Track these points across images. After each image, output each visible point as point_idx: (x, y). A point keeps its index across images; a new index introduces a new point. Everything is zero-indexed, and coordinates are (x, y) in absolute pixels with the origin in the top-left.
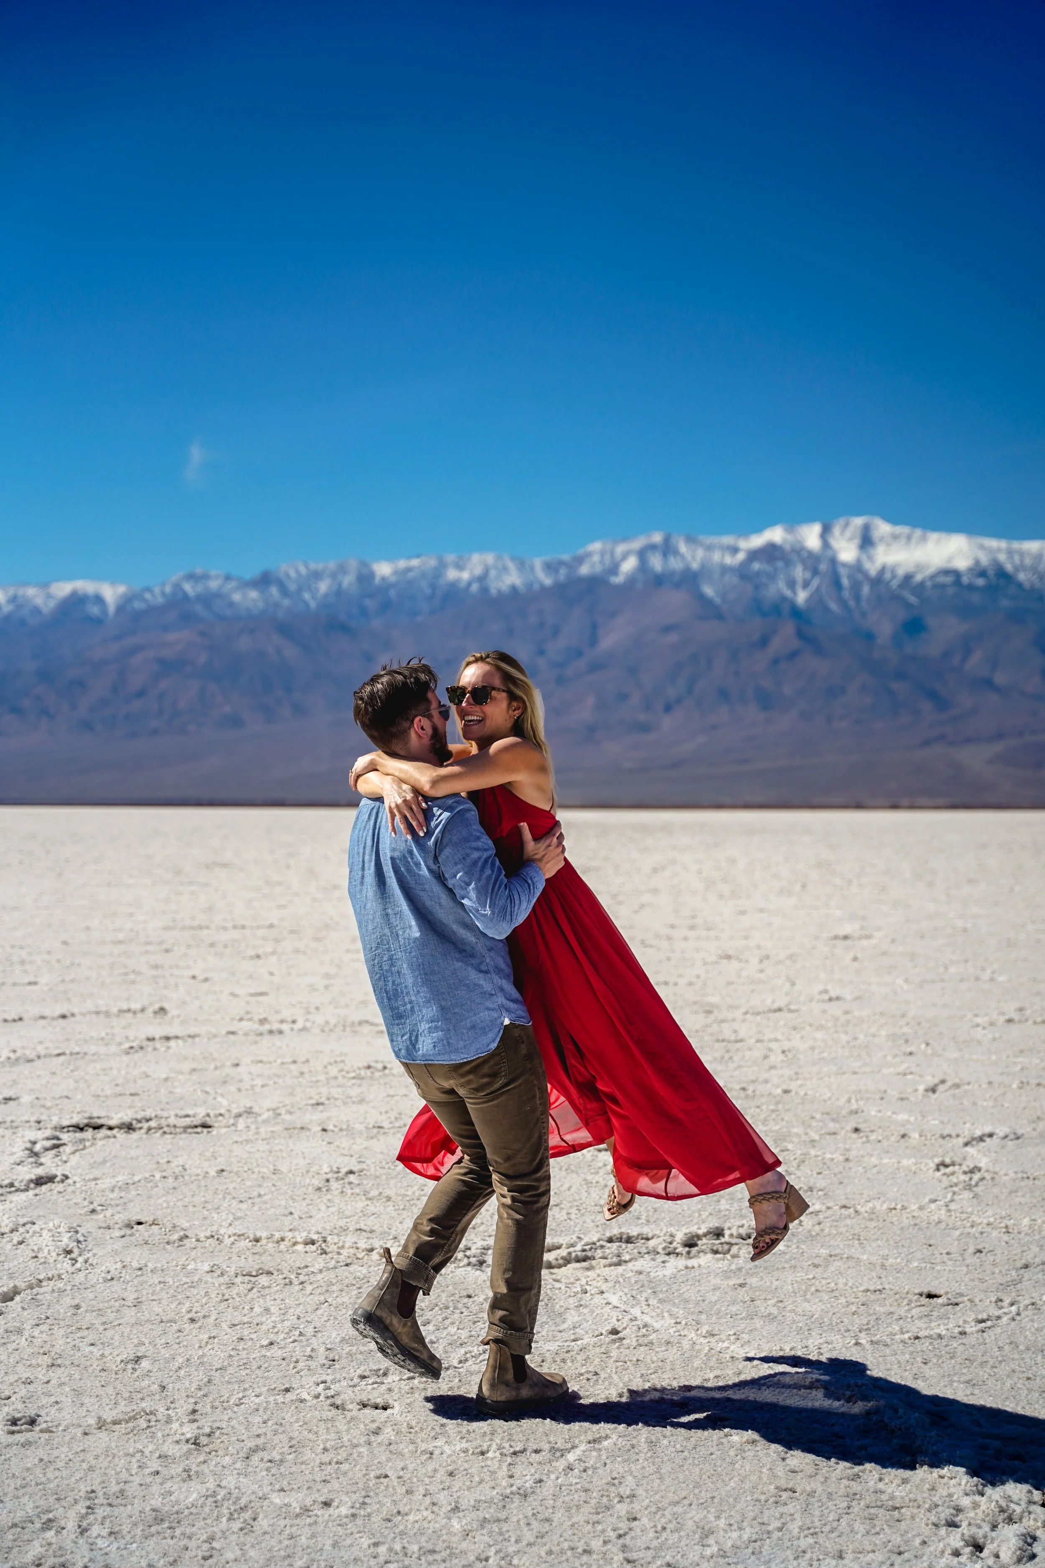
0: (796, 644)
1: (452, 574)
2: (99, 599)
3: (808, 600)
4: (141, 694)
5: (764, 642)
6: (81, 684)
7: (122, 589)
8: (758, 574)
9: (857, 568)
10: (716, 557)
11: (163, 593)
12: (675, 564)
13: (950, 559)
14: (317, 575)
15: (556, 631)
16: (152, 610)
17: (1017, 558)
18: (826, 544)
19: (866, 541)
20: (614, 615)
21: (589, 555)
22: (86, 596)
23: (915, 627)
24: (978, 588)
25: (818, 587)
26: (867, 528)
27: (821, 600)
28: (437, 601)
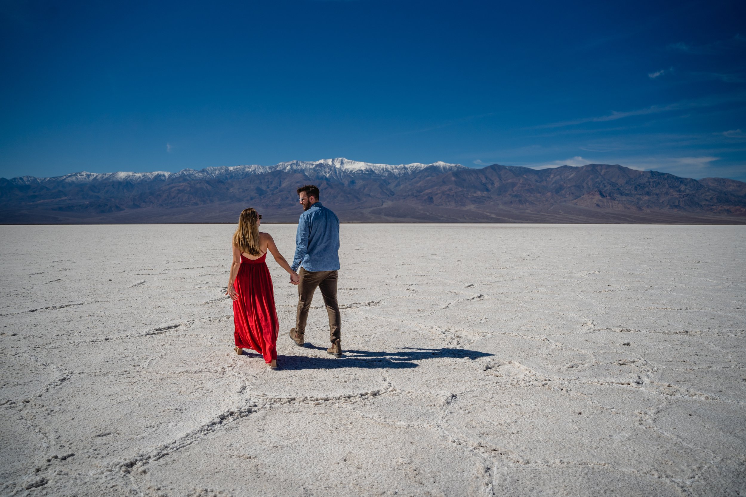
0: (327, 186)
1: (247, 170)
2: (164, 175)
3: (329, 176)
4: (174, 198)
6: (160, 195)
7: (169, 173)
8: (318, 170)
9: (340, 169)
10: (308, 166)
11: (179, 174)
12: (299, 168)
13: (360, 168)
14: (215, 170)
15: (272, 183)
16: (177, 178)
17: (375, 167)
18: (333, 164)
19: (342, 163)
20: (285, 179)
21: (279, 165)
22: (161, 175)
23: (353, 182)
24: (366, 174)
25: (331, 173)
26: (342, 160)
27: (332, 176)
28: (243, 176)
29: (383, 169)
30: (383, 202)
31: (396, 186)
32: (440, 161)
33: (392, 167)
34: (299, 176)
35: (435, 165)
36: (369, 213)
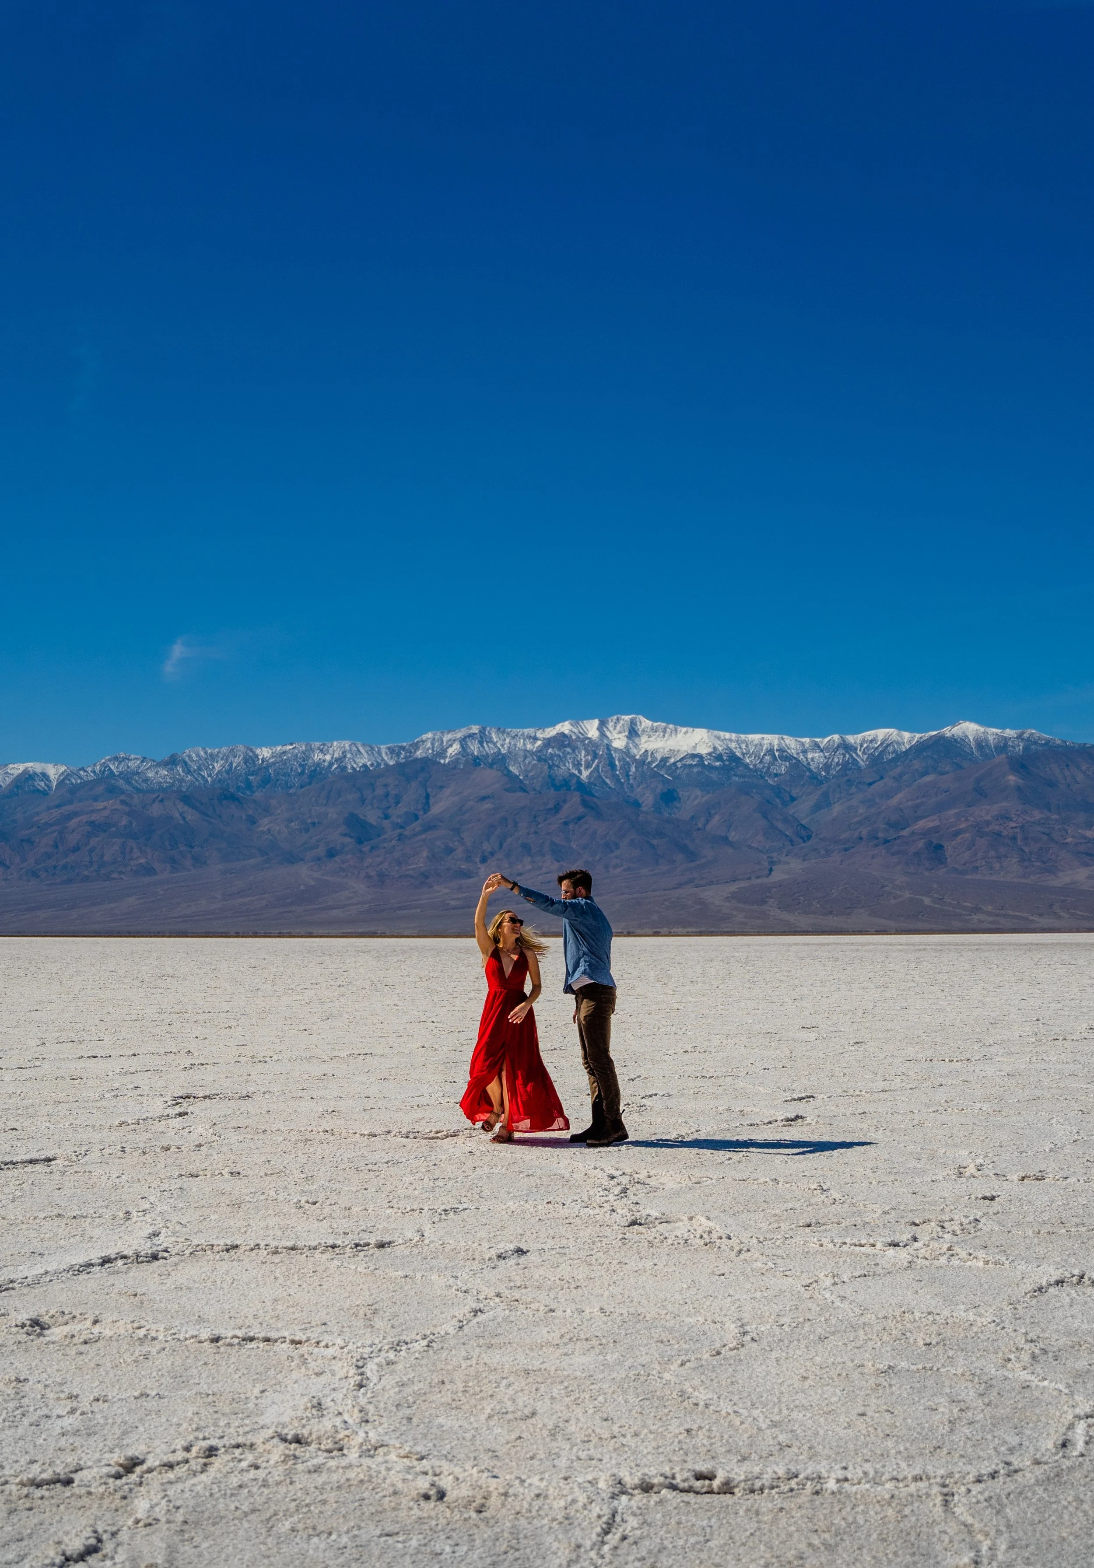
0: (581, 810)
1: (317, 757)
2: (45, 776)
3: (589, 777)
4: (76, 849)
5: (557, 808)
6: (29, 841)
7: (63, 768)
8: (552, 756)
9: (626, 752)
10: (520, 744)
11: (94, 772)
12: (489, 749)
13: (695, 747)
14: (213, 757)
15: (398, 801)
16: (85, 784)
17: (744, 746)
18: (603, 735)
19: (633, 733)
20: (441, 787)
21: (423, 741)
22: (35, 773)
23: (669, 797)
24: (715, 768)
25: (598, 766)
26: (633, 723)
27: (600, 777)
28: (305, 776)
29: (770, 751)
30: (772, 863)
31: (817, 807)
32: (965, 720)
33: (803, 744)
34: (489, 777)
35: (948, 735)
36: (727, 899)
